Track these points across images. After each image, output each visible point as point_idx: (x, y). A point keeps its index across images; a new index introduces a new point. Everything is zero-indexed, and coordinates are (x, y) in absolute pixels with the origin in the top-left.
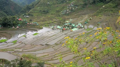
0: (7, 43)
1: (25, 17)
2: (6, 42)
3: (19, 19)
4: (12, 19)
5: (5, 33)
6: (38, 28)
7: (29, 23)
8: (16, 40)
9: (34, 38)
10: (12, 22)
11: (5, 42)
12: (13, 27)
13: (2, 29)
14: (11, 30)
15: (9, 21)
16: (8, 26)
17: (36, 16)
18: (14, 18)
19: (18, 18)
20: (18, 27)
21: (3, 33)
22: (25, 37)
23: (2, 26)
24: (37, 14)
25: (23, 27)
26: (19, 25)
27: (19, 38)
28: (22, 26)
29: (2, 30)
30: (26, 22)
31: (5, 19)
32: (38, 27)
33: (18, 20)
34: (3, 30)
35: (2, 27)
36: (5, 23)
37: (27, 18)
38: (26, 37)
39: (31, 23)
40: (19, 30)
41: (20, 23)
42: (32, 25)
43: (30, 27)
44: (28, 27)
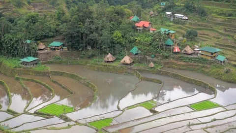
0: (71, 123)
1: (168, 18)
2: (67, 119)
3: (140, 25)
4: (110, 21)
5: (72, 76)
6: (219, 77)
7: (182, 46)
8: (110, 119)
9: (189, 125)
10: (105, 33)
11: (61, 117)
12: (109, 57)
13: (64, 60)
14: (99, 70)
15: (97, 28)
16: (89, 48)
17: (220, 19)
18: (118, 13)
19: (135, 18)
20: (127, 59)
21: (62, 74)
22: (151, 111)
24: (225, 10)
25: (152, 65)
26: (135, 50)
27: (123, 110)
28: (148, 58)
29: (60, 63)
30: (169, 42)
31: (81, 14)
32: (222, 71)
33: (135, 29)
34: (66, 63)
35: (65, 49)
36: (78, 32)
37: (177, 22)
38: (155, 112)
39: (189, 50)
40: (129, 71)
41: (140, 43)
42: (195, 56)
43: (184, 66)
44: (173, 63)
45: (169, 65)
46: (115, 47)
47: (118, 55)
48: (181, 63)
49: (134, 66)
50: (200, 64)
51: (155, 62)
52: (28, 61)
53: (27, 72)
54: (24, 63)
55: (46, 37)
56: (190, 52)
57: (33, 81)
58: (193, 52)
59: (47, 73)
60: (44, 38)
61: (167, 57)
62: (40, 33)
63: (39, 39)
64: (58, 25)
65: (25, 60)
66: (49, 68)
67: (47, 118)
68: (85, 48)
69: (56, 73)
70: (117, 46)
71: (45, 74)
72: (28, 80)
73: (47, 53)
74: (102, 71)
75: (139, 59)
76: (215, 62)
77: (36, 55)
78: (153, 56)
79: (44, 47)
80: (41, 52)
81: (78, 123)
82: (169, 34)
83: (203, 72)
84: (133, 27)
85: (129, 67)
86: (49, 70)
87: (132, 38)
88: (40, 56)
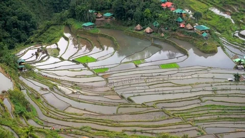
3: (165, 5)
5: (111, 38)
7: (187, 23)
12: (139, 27)
13: (112, 25)
14: (131, 35)
16: (129, 19)
20: (148, 30)
21: (105, 36)
23: (113, 16)
25: (163, 35)
28: (163, 29)
29: (109, 28)
30: (179, 20)
33: (161, 8)
35: (114, 18)
38: (137, 66)
39: (189, 27)
40: (148, 38)
41: (161, 19)
42: (192, 31)
43: (183, 37)
44: (177, 35)
45: (174, 36)
46: (143, 21)
47: (144, 26)
48: (182, 35)
49: (152, 35)
50: (193, 38)
51: (165, 33)
52: (87, 25)
54: (84, 26)
55: (104, 9)
56: (189, 28)
57: (86, 39)
58: (192, 28)
59: (97, 34)
60: (102, 10)
61: (175, 30)
62: (99, 6)
63: (98, 10)
64: (112, 1)
65: (85, 24)
66: (99, 31)
67: (77, 64)
68: (126, 19)
69: (102, 35)
70: (145, 19)
71: (95, 35)
72: (83, 38)
73: (102, 21)
75: (155, 31)
76: (202, 37)
77: (94, 21)
78: (166, 28)
79: (101, 16)
80: (98, 19)
81: (89, 69)
82: (181, 14)
83: (192, 43)
84: (159, 7)
85: (149, 35)
86: (99, 33)
87: (156, 14)
88: (97, 22)
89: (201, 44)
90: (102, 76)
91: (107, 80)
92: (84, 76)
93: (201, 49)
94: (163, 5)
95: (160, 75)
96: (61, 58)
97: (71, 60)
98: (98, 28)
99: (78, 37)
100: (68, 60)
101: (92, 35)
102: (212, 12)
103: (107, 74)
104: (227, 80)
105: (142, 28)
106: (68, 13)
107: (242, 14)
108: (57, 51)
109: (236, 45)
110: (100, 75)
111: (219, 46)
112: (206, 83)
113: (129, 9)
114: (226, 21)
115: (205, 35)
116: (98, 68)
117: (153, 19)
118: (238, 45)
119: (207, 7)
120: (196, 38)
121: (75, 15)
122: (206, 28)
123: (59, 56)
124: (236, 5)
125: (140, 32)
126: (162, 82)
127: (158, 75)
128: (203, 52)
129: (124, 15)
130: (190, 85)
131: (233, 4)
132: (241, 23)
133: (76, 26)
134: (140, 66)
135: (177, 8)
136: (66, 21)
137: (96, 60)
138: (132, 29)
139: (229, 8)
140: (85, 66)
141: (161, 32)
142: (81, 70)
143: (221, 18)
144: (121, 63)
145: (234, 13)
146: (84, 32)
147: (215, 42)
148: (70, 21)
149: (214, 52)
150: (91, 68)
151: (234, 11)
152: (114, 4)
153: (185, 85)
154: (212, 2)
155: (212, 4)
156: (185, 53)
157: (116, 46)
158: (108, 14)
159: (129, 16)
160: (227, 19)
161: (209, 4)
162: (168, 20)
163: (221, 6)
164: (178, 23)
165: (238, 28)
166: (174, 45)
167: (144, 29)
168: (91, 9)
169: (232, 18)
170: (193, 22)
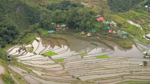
5: (66, 40)
10: (82, 22)
12: (83, 33)
13: (66, 32)
20: (89, 34)
21: (62, 39)
23: (67, 26)
25: (98, 38)
28: (98, 34)
29: (65, 34)
30: (109, 28)
33: (97, 21)
35: (67, 28)
36: (72, 21)
38: (82, 57)
39: (114, 32)
40: (89, 40)
41: (97, 28)
42: (116, 35)
44: (107, 38)
45: (105, 38)
46: (86, 29)
47: (86, 32)
48: (110, 38)
49: (91, 38)
50: (117, 39)
51: (99, 37)
52: (50, 32)
53: (49, 37)
54: (49, 33)
55: (61, 22)
57: (50, 41)
58: (116, 33)
59: (57, 38)
60: (60, 22)
61: (106, 35)
62: (58, 20)
63: (57, 23)
64: (66, 17)
65: (49, 32)
66: (58, 36)
68: (75, 28)
69: (60, 39)
70: (87, 28)
72: (48, 40)
73: (60, 29)
74: (79, 39)
75: (94, 35)
76: (123, 38)
77: (55, 30)
78: (100, 34)
79: (59, 26)
80: (57, 29)
81: (52, 59)
82: (109, 24)
83: (117, 42)
84: (95, 20)
85: (89, 38)
86: (58, 37)
87: (94, 25)
88: (57, 31)
89: (122, 43)
90: (61, 64)
91: (63, 66)
92: (50, 64)
93: (122, 46)
94: (98, 19)
95: (97, 63)
96: (34, 53)
97: (41, 54)
98: (57, 34)
99: (45, 40)
100: (39, 54)
101: (54, 38)
102: (129, 23)
103: (64, 62)
104: (139, 65)
105: (85, 33)
106: (38, 25)
107: (147, 24)
108: (32, 48)
109: (144, 43)
110: (59, 63)
111: (133, 44)
112: (126, 67)
113: (77, 22)
114: (137, 28)
115: (124, 37)
116: (58, 59)
117: (92, 28)
118: (145, 43)
119: (125, 19)
120: (119, 39)
121: (43, 26)
122: (125, 33)
123: (33, 52)
124: (143, 18)
125: (84, 36)
126: (98, 67)
127: (95, 63)
128: (124, 48)
129: (74, 26)
130: (116, 68)
131: (142, 18)
132: (146, 29)
133: (44, 33)
134: (84, 57)
135: (106, 21)
136: (37, 30)
137: (56, 54)
138: (79, 34)
139: (139, 20)
140: (50, 57)
141: (97, 36)
142: (47, 60)
143: (134, 26)
144: (72, 56)
145: (142, 24)
146: (49, 36)
147: (130, 41)
148: (40, 30)
149: (130, 48)
150: (53, 59)
151: (142, 22)
152: (67, 19)
153: (113, 69)
154: (128, 17)
155: (128, 18)
156: (113, 49)
157: (69, 45)
158: (64, 25)
159: (77, 26)
160: (138, 27)
161: (126, 18)
162: (101, 28)
163: (134, 19)
164: (107, 30)
165: (145, 33)
166: (105, 44)
167: (86, 34)
168: (53, 22)
169: (141, 26)
170: (117, 29)
